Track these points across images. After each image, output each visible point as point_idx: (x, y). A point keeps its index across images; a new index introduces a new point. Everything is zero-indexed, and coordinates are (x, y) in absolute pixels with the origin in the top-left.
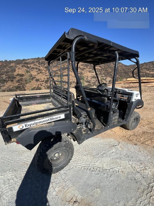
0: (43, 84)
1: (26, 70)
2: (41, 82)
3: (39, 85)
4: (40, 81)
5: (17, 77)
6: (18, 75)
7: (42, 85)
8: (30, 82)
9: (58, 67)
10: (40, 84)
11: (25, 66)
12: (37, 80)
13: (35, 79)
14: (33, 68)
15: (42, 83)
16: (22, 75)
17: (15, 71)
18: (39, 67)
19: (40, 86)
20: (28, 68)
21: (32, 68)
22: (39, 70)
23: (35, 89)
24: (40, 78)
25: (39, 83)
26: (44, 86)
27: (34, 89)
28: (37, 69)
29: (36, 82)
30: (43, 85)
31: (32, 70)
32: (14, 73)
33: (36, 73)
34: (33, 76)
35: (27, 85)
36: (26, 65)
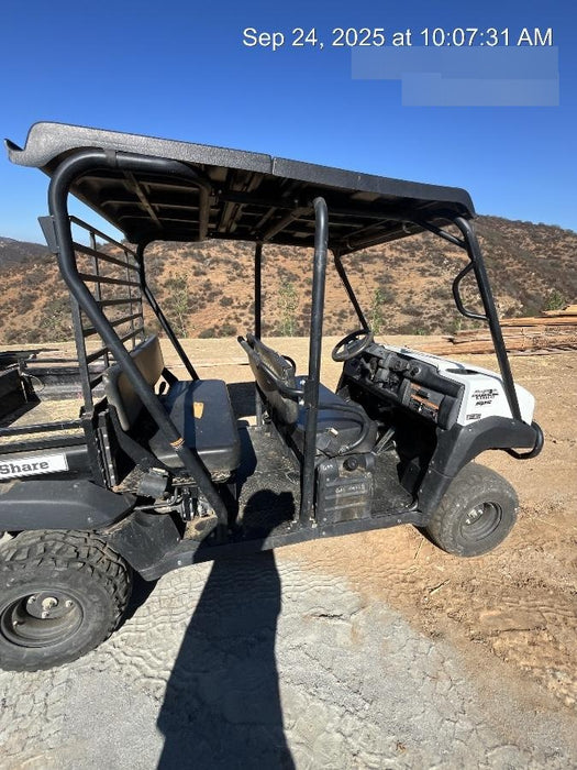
0: (242, 315)
1: (194, 267)
2: (238, 308)
3: (229, 318)
4: (236, 304)
5: (165, 290)
6: (169, 283)
7: (238, 320)
8: (202, 307)
9: (300, 254)
10: (233, 316)
11: (192, 254)
12: (227, 302)
13: (220, 297)
14: (216, 261)
15: (239, 311)
16: (181, 285)
17: (162, 270)
18: (237, 255)
19: (232, 322)
20: (201, 259)
21: (212, 262)
22: (236, 266)
23: (217, 331)
24: (237, 294)
25: (230, 311)
26: (246, 324)
27: (213, 330)
28: (227, 262)
29: (220, 308)
30: (244, 319)
31: (213, 268)
32: (158, 278)
33: (223, 279)
34: (215, 289)
35: (193, 318)
36: (195, 251)
